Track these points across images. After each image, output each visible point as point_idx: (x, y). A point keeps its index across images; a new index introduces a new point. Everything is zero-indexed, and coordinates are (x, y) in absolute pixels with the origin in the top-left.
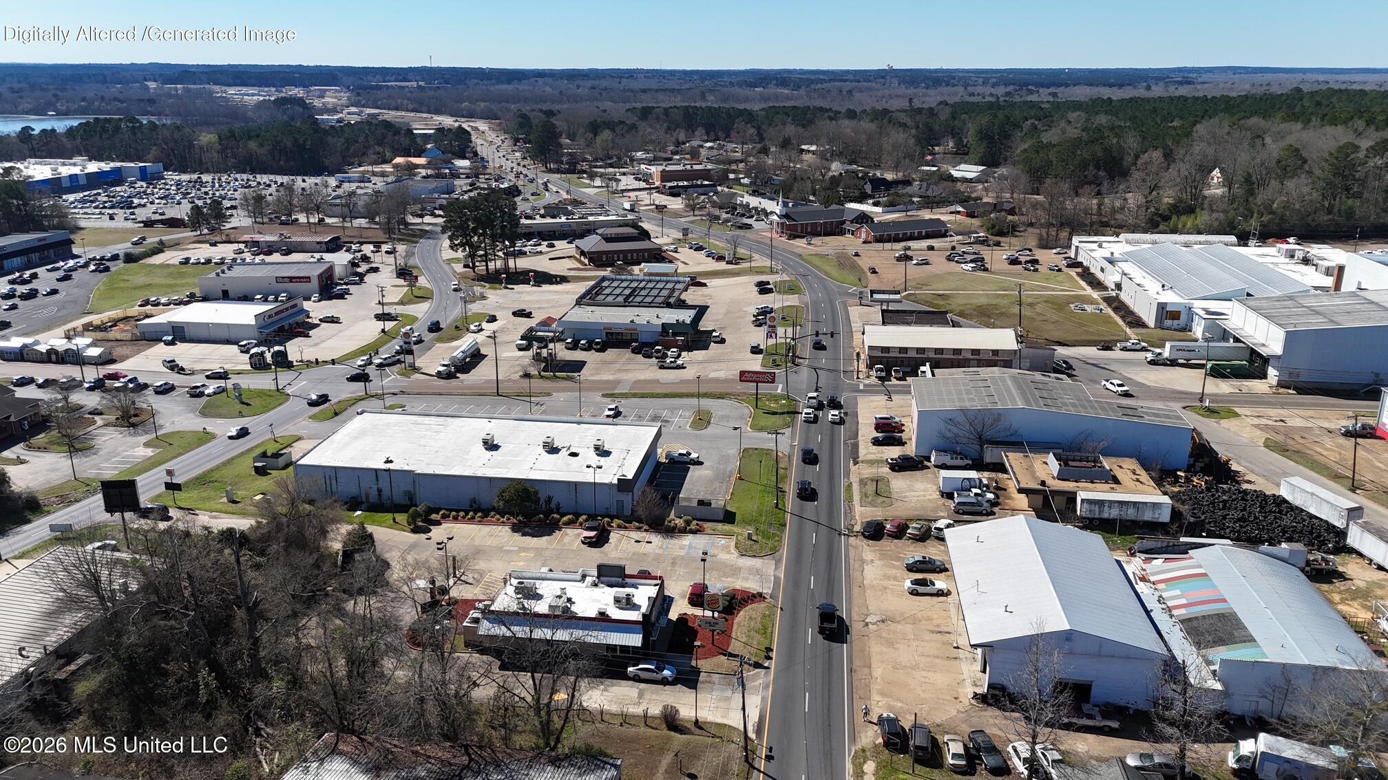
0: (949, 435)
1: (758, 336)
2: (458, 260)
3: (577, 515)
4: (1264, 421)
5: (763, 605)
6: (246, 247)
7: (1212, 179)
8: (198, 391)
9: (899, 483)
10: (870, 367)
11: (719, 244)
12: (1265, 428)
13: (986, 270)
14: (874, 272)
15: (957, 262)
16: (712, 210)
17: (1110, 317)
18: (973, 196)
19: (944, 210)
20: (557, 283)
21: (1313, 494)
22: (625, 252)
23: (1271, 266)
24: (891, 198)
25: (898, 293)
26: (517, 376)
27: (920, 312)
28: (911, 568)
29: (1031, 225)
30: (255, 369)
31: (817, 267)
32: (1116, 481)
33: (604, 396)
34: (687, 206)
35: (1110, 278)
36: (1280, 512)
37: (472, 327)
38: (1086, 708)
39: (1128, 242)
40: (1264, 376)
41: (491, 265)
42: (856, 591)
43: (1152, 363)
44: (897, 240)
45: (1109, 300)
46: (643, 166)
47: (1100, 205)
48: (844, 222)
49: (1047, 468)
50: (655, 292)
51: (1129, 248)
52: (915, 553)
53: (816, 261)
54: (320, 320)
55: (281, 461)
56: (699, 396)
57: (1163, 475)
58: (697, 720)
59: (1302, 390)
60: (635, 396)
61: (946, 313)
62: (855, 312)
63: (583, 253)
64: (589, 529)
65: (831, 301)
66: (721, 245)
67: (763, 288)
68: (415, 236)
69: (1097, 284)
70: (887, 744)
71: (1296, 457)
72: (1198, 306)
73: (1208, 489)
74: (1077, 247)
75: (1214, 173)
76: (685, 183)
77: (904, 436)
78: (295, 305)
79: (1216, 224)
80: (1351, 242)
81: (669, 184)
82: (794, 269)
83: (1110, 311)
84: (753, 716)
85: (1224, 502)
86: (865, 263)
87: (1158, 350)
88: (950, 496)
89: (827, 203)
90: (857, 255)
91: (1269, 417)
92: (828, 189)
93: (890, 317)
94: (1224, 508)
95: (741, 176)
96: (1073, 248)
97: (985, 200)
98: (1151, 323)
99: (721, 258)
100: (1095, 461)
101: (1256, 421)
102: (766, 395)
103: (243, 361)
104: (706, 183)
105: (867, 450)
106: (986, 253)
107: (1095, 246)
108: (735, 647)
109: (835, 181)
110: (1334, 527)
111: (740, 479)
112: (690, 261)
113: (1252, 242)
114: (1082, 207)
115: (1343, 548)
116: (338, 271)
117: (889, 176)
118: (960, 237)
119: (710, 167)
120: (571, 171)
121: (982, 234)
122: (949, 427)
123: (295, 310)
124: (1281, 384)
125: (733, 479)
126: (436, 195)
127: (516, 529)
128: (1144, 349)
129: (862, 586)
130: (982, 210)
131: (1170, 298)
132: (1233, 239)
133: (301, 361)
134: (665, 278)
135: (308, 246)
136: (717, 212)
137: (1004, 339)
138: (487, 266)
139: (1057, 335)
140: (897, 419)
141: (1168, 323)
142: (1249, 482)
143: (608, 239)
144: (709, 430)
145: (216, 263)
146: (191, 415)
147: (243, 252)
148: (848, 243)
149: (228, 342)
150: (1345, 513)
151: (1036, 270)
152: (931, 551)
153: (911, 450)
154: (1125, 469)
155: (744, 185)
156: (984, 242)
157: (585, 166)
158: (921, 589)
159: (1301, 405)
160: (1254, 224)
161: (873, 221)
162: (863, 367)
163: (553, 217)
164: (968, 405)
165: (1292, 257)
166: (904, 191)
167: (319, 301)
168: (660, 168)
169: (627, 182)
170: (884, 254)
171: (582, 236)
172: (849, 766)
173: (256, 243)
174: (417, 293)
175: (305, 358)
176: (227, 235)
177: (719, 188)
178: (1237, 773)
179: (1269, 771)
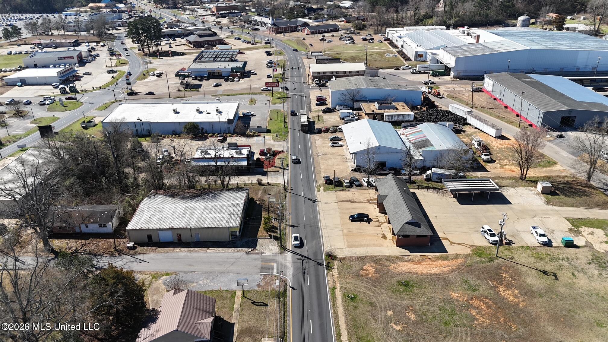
0: (342, 99)
1: (270, 71)
2: (135, 48)
3: (214, 134)
4: (448, 89)
5: (284, 154)
6: (35, 46)
7: (440, 4)
8: (43, 103)
9: (326, 116)
10: (313, 80)
11: (248, 38)
12: (447, 91)
13: (354, 43)
14: (312, 46)
15: (343, 41)
16: (241, 23)
17: (399, 58)
18: (349, 14)
19: (337, 20)
20: (181, 55)
21: (458, 109)
22: (208, 41)
23: (456, 37)
24: (316, 16)
25: (322, 52)
26: (175, 91)
27: (330, 59)
28: (331, 140)
29: (371, 25)
30: (63, 94)
31: (289, 45)
32: (397, 109)
33: (213, 96)
34: (230, 22)
35: (399, 44)
36: (448, 115)
37: (151, 74)
38: (384, 168)
39: (407, 30)
40: (449, 75)
41: (151, 49)
42: (314, 148)
43: (413, 73)
44: (319, 33)
45: (399, 52)
46: (207, 5)
47: (397, 16)
48: (297, 26)
49: (375, 107)
50: (225, 56)
51: (407, 32)
52: (333, 136)
53: (288, 42)
54: (83, 74)
55: (92, 124)
56: (251, 94)
57: (413, 107)
58: (268, 182)
59: (461, 79)
60: (225, 95)
61: (340, 59)
62: (306, 61)
63: (190, 43)
64: (220, 137)
65: (296, 57)
67: (269, 54)
68: (112, 37)
69: (395, 46)
70: (326, 183)
71: (456, 99)
72: (429, 52)
73: (427, 110)
74: (388, 33)
75: (441, 2)
76: (227, 12)
77: (327, 102)
78: (72, 68)
79: (439, 22)
80: (485, 27)
81: (220, 12)
82: (280, 46)
83: (399, 56)
84: (286, 181)
85: (431, 113)
86: (307, 42)
87: (414, 68)
88: (343, 119)
89: (290, 18)
90: (304, 39)
91: (449, 88)
92: (290, 13)
93: (319, 61)
94: (431, 115)
95: (251, 8)
96: (387, 33)
97: (353, 16)
98: (413, 59)
99: (249, 43)
100: (390, 104)
101: (445, 89)
102: (275, 92)
103: (57, 92)
104: (236, 11)
105: (314, 107)
106: (354, 36)
107: (394, 32)
108: (276, 165)
109: (292, 9)
110: (463, 117)
111: (270, 119)
112: (239, 45)
113: (451, 28)
114: (390, 17)
115: (466, 124)
116: (84, 55)
117: (314, 7)
118: (344, 31)
119: (237, 4)
120: (175, 8)
121: (352, 30)
122: (342, 96)
123: (72, 70)
124: (455, 77)
125: (268, 120)
126: (116, 20)
127: (192, 139)
128: (410, 69)
129: (316, 146)
130: (352, 19)
131: (420, 49)
132: (444, 27)
133: (82, 90)
134: (228, 51)
135: (64, 45)
136: (243, 24)
137: (361, 67)
138: (149, 50)
139: (379, 65)
140: (324, 97)
141: (419, 59)
142: (440, 108)
143: (200, 36)
144: (256, 105)
145: (25, 53)
146: (44, 112)
147: (35, 48)
148: (300, 35)
149: (46, 84)
150: (467, 113)
151: (373, 42)
152: (338, 135)
153: (329, 106)
154: (400, 105)
155: (253, 12)
156: (353, 33)
157: (180, 5)
158: (334, 145)
159: (461, 83)
160: (452, 22)
161: (309, 26)
162: (310, 81)
163: (172, 28)
164: (348, 88)
165: (464, 33)
166: (321, 13)
167: (79, 67)
168: (215, 5)
169: (201, 12)
170: (315, 39)
171: (188, 35)
172: (316, 189)
173: (40, 44)
174: (121, 62)
175: (83, 89)
176: (25, 41)
177: (242, 14)
178: (426, 180)
179: (435, 178)
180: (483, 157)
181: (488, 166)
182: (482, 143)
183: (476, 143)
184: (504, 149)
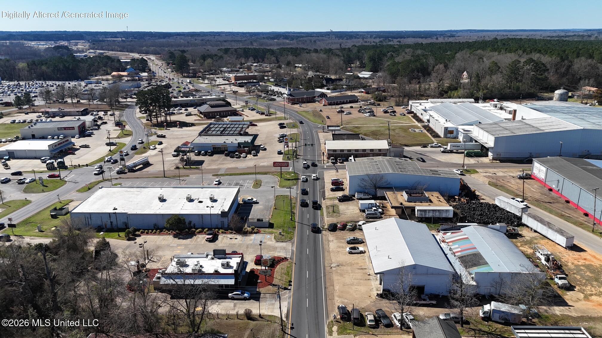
0: (362, 185)
1: (281, 147)
2: (144, 118)
3: (203, 229)
4: (488, 174)
5: (287, 262)
6: (42, 114)
7: (464, 76)
8: (22, 181)
9: (342, 207)
10: (328, 158)
11: (262, 107)
12: (488, 177)
13: (374, 116)
14: (329, 118)
15: (363, 113)
16: (258, 93)
17: (426, 134)
18: (368, 85)
19: (356, 91)
20: (190, 126)
21: (508, 203)
22: (220, 112)
23: (488, 111)
24: (334, 86)
25: (339, 126)
26: (173, 168)
27: (348, 134)
28: (349, 243)
29: (392, 96)
30: (49, 170)
31: (305, 117)
32: (431, 201)
33: (213, 175)
34: (247, 91)
35: (425, 118)
36: (496, 211)
37: (151, 147)
38: (423, 296)
39: (431, 102)
40: (487, 156)
41: (159, 119)
42: (326, 254)
43: (443, 152)
44: (337, 104)
45: (425, 127)
46: (226, 74)
47: (420, 87)
48: (315, 97)
49: (403, 197)
50: (234, 129)
51: (432, 105)
52: (350, 236)
53: (304, 114)
54: (80, 147)
55: (64, 212)
56: (256, 174)
57: (449, 198)
58: (260, 315)
59: (502, 161)
60: (227, 175)
61: (359, 134)
62: (321, 135)
63: (201, 113)
64: (208, 234)
65: (311, 131)
66: (263, 108)
67: (282, 126)
68: (123, 107)
69: (420, 120)
70: (342, 318)
71: (501, 188)
72: (460, 128)
73: (467, 203)
74: (411, 105)
75: (464, 73)
76: (246, 81)
77: (344, 187)
78: (68, 140)
79: (466, 94)
80: (518, 100)
81: (238, 82)
82: (295, 118)
83: (425, 131)
84: (285, 311)
85: (474, 208)
86: (324, 114)
87: (445, 147)
88: (364, 211)
89: (307, 89)
90: (321, 111)
91: (490, 173)
92: (308, 83)
93: (336, 137)
94: (474, 210)
95: (270, 78)
96: (410, 106)
97: (373, 86)
98: (442, 136)
99: (263, 114)
100: (422, 194)
101: (485, 174)
102: (285, 172)
103: (43, 167)
104: (255, 81)
105: (329, 194)
106: (374, 109)
107: (418, 105)
108: (275, 282)
109: (310, 79)
110: (517, 216)
111: (275, 209)
112: (249, 115)
113: (480, 101)
114: (413, 88)
115: (521, 225)
116: (88, 124)
117: (333, 77)
118: (363, 102)
119: (256, 74)
120: (194, 77)
121: (372, 101)
122: (362, 182)
123: (67, 142)
124: (494, 159)
125: (272, 209)
126: (132, 89)
127: (175, 236)
128: (440, 147)
129: (329, 252)
130: (372, 90)
131: (449, 125)
132: (473, 100)
133: (72, 166)
134: (238, 123)
135: (72, 114)
136: (260, 94)
137: (383, 144)
138: (157, 120)
139: (404, 142)
140: (341, 180)
141: (449, 135)
142: (483, 199)
143: (212, 106)
144: (261, 188)
145: (28, 122)
146: (19, 193)
147: (41, 117)
148: (317, 106)
149: (36, 158)
150: (521, 210)
151: (395, 115)
152: (357, 235)
153: (347, 192)
154: (434, 196)
155: (271, 82)
156: (373, 104)
157: (200, 74)
158: (353, 251)
159: (502, 167)
160: (480, 94)
161: (327, 96)
162: (325, 158)
163: (187, 97)
164: (369, 173)
165: (496, 107)
166: (339, 83)
167: (79, 138)
168: (234, 75)
169: (220, 81)
170: (332, 110)
171: (200, 105)
172: (326, 329)
173: (47, 113)
174: (125, 133)
175: (73, 164)
176: (33, 109)
177: (261, 83)
178: (484, 319)
179: (496, 317)
180: (557, 280)
181: (568, 296)
182: (551, 257)
183: (543, 258)
184: (582, 268)
